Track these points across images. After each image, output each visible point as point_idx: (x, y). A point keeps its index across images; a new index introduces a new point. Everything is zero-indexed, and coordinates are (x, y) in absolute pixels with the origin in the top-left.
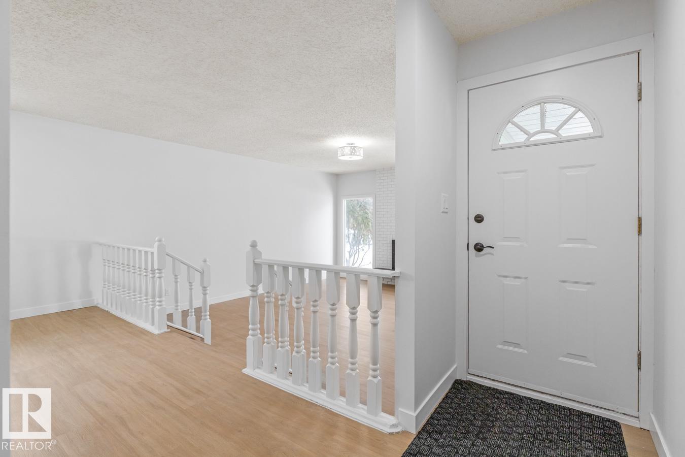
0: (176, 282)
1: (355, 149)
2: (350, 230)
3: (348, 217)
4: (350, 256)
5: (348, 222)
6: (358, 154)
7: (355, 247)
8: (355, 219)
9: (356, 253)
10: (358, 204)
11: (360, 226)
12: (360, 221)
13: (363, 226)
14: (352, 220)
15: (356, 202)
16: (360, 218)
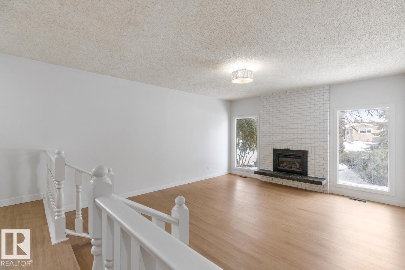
0: (78, 192)
1: (246, 73)
2: (240, 140)
3: (238, 131)
4: (240, 159)
5: (239, 135)
6: (249, 76)
7: (243, 153)
8: (244, 133)
9: (244, 156)
10: (246, 122)
11: (248, 138)
12: (247, 134)
13: (249, 138)
14: (241, 133)
15: (244, 121)
16: (247, 132)
